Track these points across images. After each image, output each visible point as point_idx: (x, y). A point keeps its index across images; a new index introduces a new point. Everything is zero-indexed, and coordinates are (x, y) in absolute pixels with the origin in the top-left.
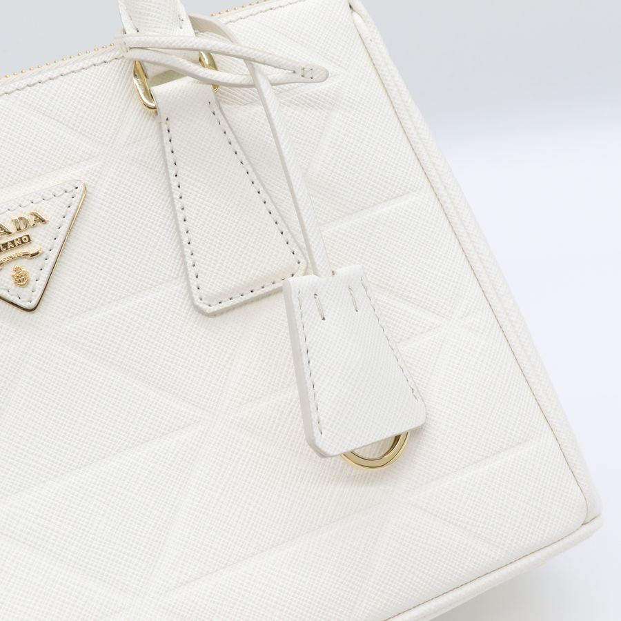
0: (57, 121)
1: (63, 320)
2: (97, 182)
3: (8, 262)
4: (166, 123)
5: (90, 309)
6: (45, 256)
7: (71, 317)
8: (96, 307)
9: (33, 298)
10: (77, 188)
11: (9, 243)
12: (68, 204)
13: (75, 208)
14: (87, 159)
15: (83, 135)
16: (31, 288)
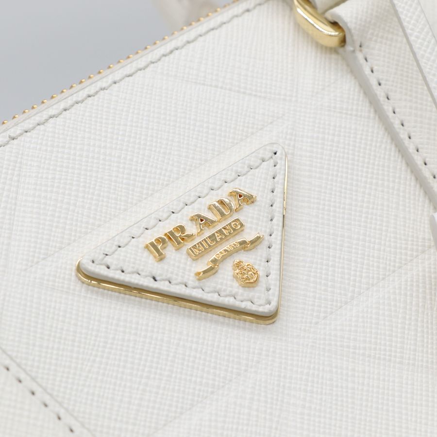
0: (216, 87)
1: (317, 323)
2: (294, 146)
3: (224, 258)
4: (361, 51)
5: (346, 303)
6: (265, 243)
7: (325, 318)
8: (352, 298)
9: (271, 298)
10: (275, 153)
11: (216, 235)
12: (271, 174)
13: (282, 177)
14: (271, 123)
15: (255, 96)
16: (264, 286)
